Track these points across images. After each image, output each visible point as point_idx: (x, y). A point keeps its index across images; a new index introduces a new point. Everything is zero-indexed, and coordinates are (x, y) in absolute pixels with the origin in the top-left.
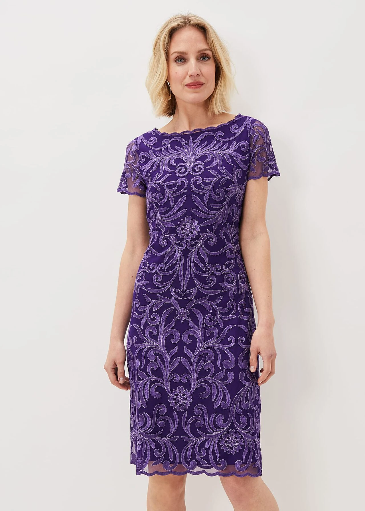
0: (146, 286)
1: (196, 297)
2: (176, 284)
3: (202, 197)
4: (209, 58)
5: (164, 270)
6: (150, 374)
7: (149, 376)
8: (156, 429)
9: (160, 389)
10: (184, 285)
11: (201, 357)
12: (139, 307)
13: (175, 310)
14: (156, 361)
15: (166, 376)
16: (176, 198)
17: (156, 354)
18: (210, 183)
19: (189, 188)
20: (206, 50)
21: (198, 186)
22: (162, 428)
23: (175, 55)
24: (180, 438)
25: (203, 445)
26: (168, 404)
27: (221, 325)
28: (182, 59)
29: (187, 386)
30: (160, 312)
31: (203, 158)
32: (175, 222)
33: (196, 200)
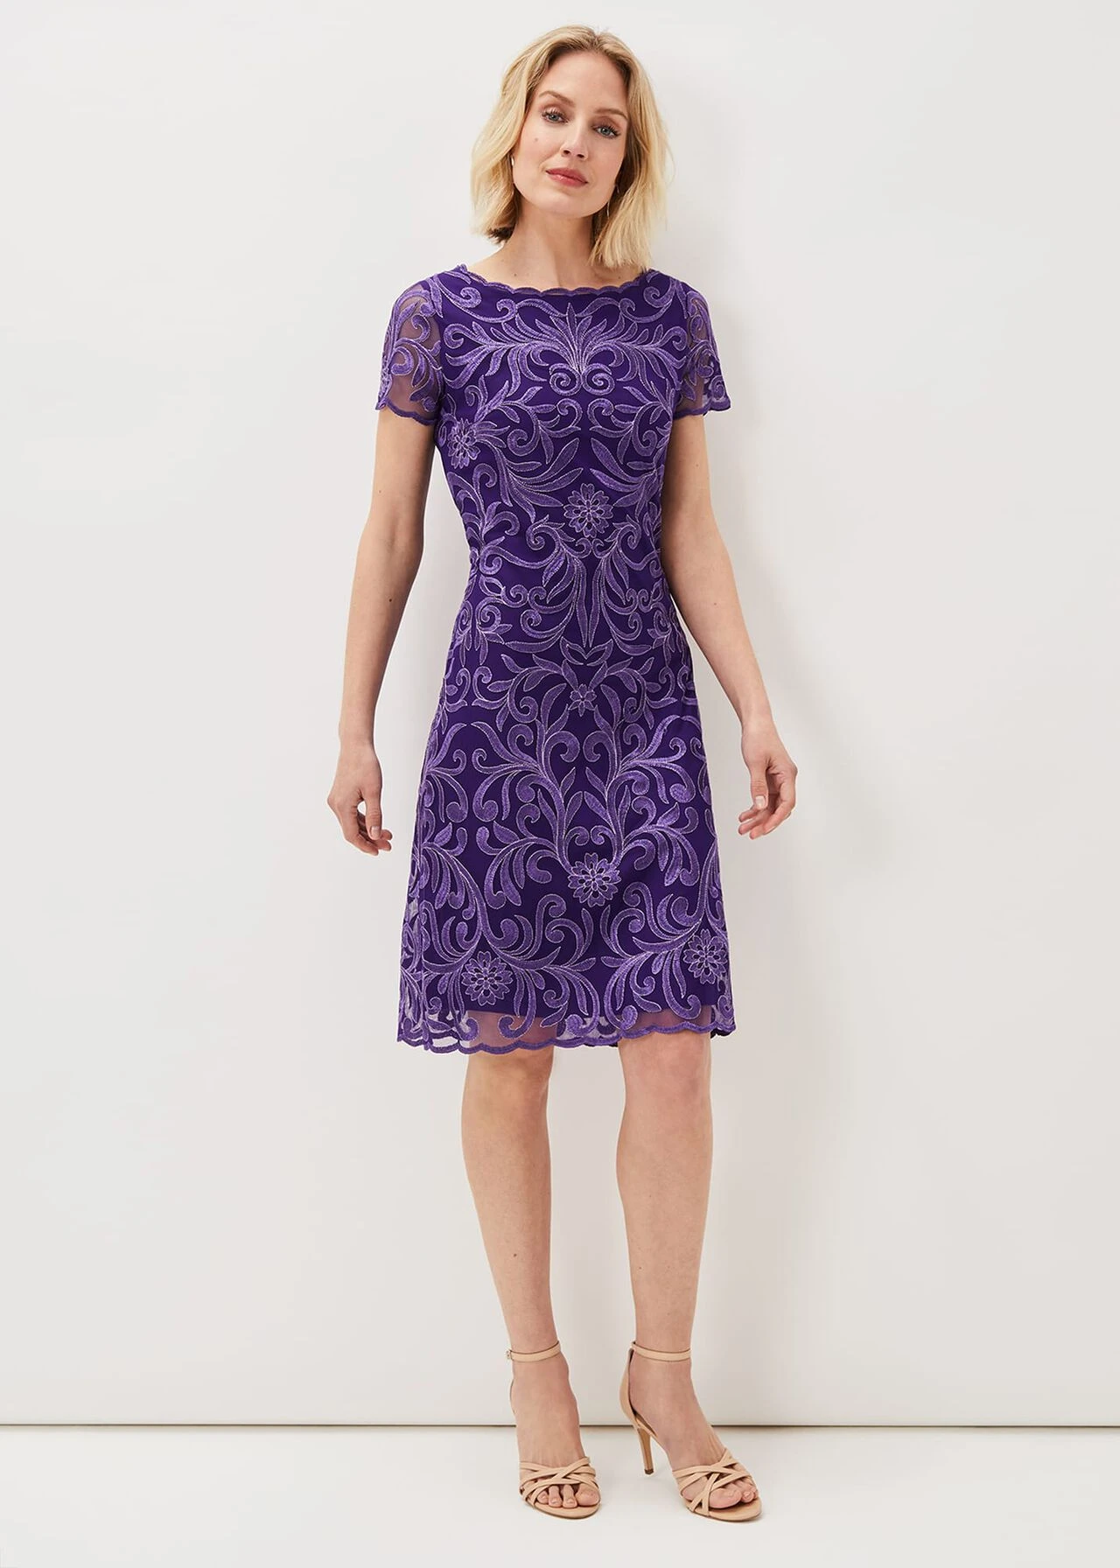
0: (506, 636)
1: (610, 662)
2: (573, 632)
3: (612, 444)
4: (616, 134)
5: (543, 603)
6: (524, 831)
7: (522, 836)
8: (546, 948)
9: (547, 864)
10: (588, 635)
11: (623, 787)
12: (490, 683)
13: (568, 689)
14: (535, 802)
15: (561, 834)
16: (558, 443)
17: (535, 787)
18: (631, 417)
19: (585, 423)
20: (616, 112)
21: (605, 421)
22: (557, 945)
23: (547, 99)
24: (599, 961)
25: (646, 969)
26: (567, 894)
27: (650, 719)
28: (559, 115)
29: (605, 852)
30: (538, 694)
31: (604, 357)
32: (562, 495)
33: (600, 451)
